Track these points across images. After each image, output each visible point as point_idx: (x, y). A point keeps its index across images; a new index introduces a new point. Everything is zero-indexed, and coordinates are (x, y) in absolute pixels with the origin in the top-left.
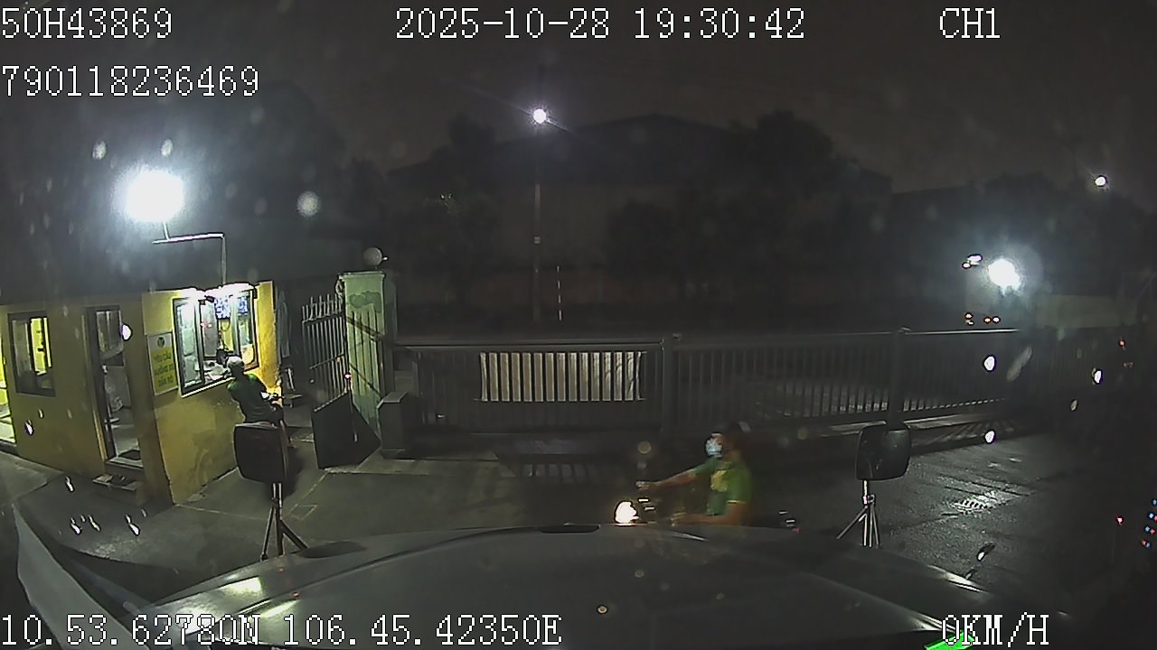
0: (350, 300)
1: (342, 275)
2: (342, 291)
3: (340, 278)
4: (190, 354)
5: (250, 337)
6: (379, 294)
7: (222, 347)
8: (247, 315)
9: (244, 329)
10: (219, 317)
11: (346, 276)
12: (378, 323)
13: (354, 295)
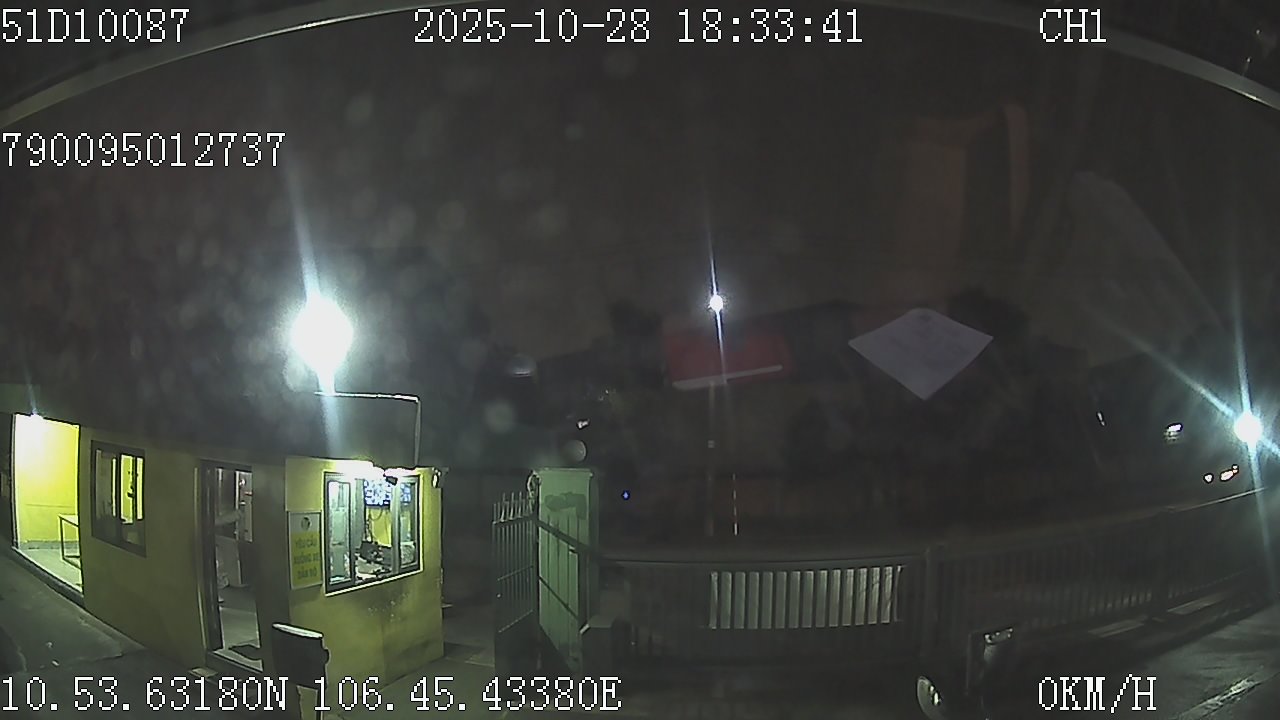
0: (546, 501)
1: (537, 471)
2: (535, 489)
3: (534, 473)
4: (340, 544)
5: (412, 533)
6: (583, 496)
7: (369, 539)
8: (411, 506)
9: (405, 520)
10: (369, 502)
11: (541, 472)
12: (582, 530)
13: (551, 496)
